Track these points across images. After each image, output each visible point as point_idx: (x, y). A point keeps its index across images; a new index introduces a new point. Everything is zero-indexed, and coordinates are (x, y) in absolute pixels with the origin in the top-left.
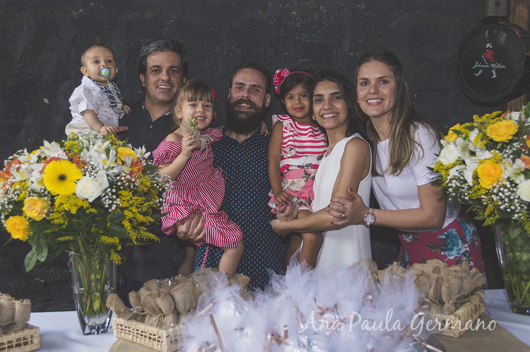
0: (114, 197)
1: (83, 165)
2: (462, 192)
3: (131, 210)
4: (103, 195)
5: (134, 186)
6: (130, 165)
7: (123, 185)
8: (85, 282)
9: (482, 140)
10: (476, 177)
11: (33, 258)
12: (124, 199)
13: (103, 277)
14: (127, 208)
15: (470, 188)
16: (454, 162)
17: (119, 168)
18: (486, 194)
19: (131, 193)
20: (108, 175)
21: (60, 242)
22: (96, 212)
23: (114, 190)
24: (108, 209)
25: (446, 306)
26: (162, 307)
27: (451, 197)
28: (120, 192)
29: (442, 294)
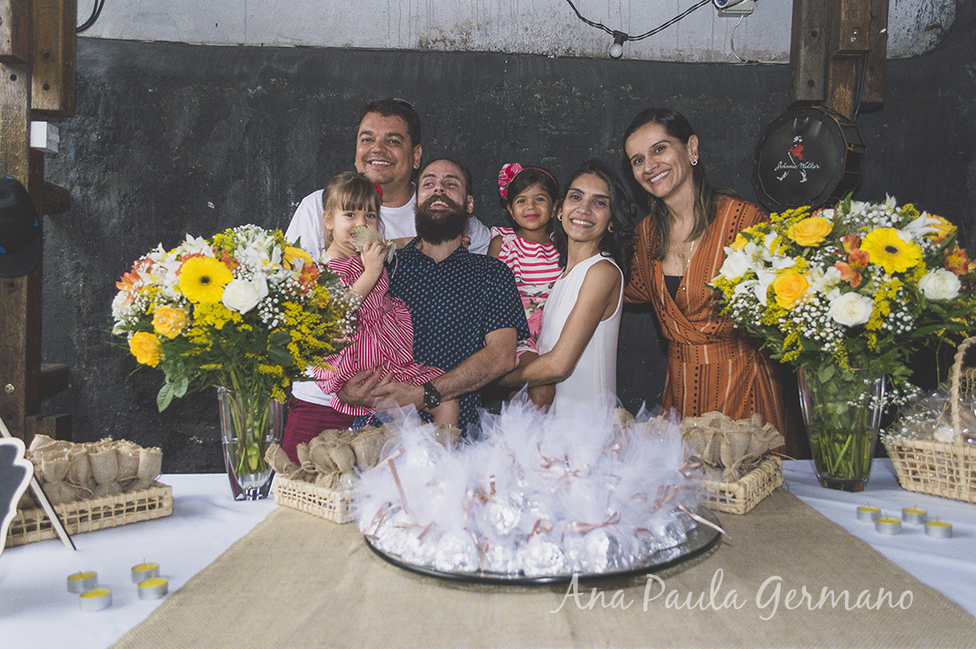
0: (277, 310)
1: (235, 265)
2: (752, 315)
3: (300, 330)
4: (260, 306)
5: (306, 298)
6: (300, 270)
7: (289, 294)
8: (239, 431)
9: (781, 245)
10: (772, 295)
11: (167, 395)
12: (290, 314)
13: (263, 424)
14: (294, 327)
15: (763, 309)
16: (742, 276)
17: (285, 272)
18: (786, 318)
19: (300, 308)
20: (269, 282)
21: (204, 370)
22: (251, 329)
23: (276, 301)
24: (266, 325)
25: (727, 471)
26: (336, 461)
27: (737, 323)
28: (285, 304)
29: (722, 455)
